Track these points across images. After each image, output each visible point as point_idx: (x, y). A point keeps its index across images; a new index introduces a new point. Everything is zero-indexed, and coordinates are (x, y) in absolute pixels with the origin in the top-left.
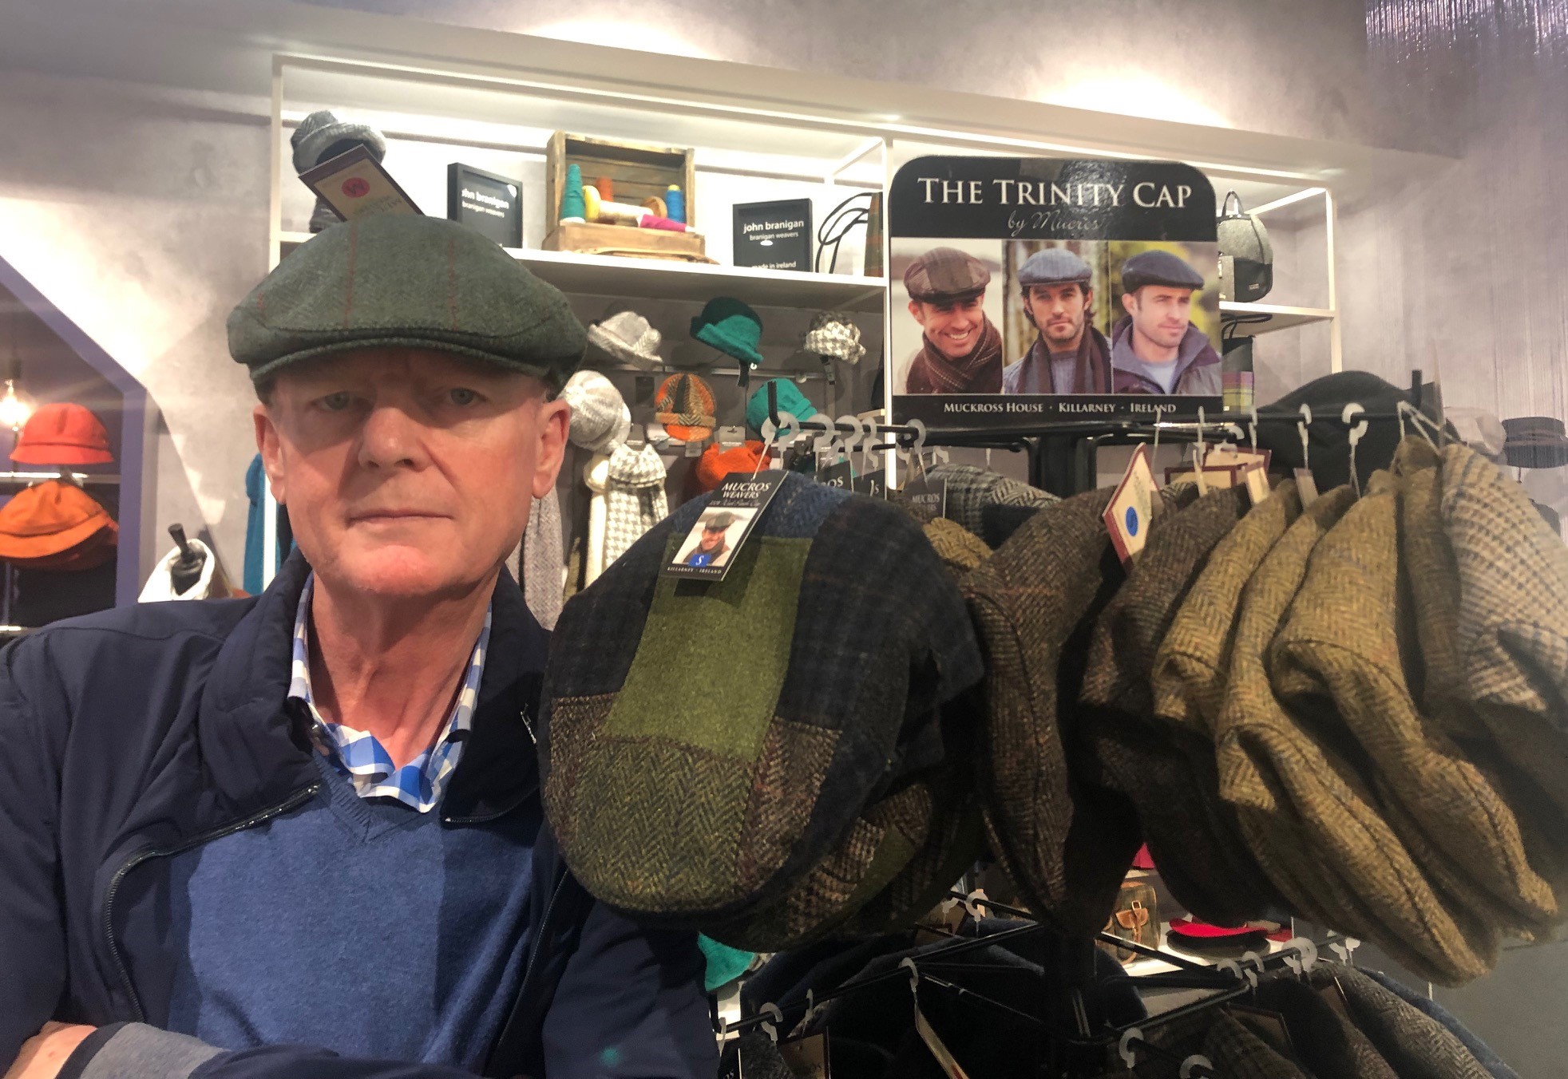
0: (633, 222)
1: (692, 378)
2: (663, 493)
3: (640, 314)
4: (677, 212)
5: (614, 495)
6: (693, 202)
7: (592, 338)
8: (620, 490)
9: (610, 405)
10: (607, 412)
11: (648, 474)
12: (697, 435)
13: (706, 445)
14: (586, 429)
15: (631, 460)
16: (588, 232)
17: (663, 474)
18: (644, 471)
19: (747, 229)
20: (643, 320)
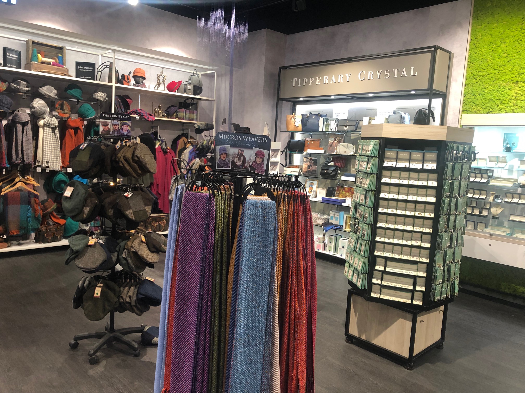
0: (49, 63)
1: (65, 102)
2: (57, 128)
3: (52, 86)
4: (61, 61)
5: (45, 128)
6: (65, 60)
7: (40, 91)
8: (47, 127)
9: (45, 107)
10: (44, 109)
11: (54, 124)
12: (66, 116)
13: (68, 118)
14: (38, 112)
15: (50, 120)
16: (39, 65)
17: (57, 124)
18: (53, 123)
19: (79, 67)
20: (53, 88)
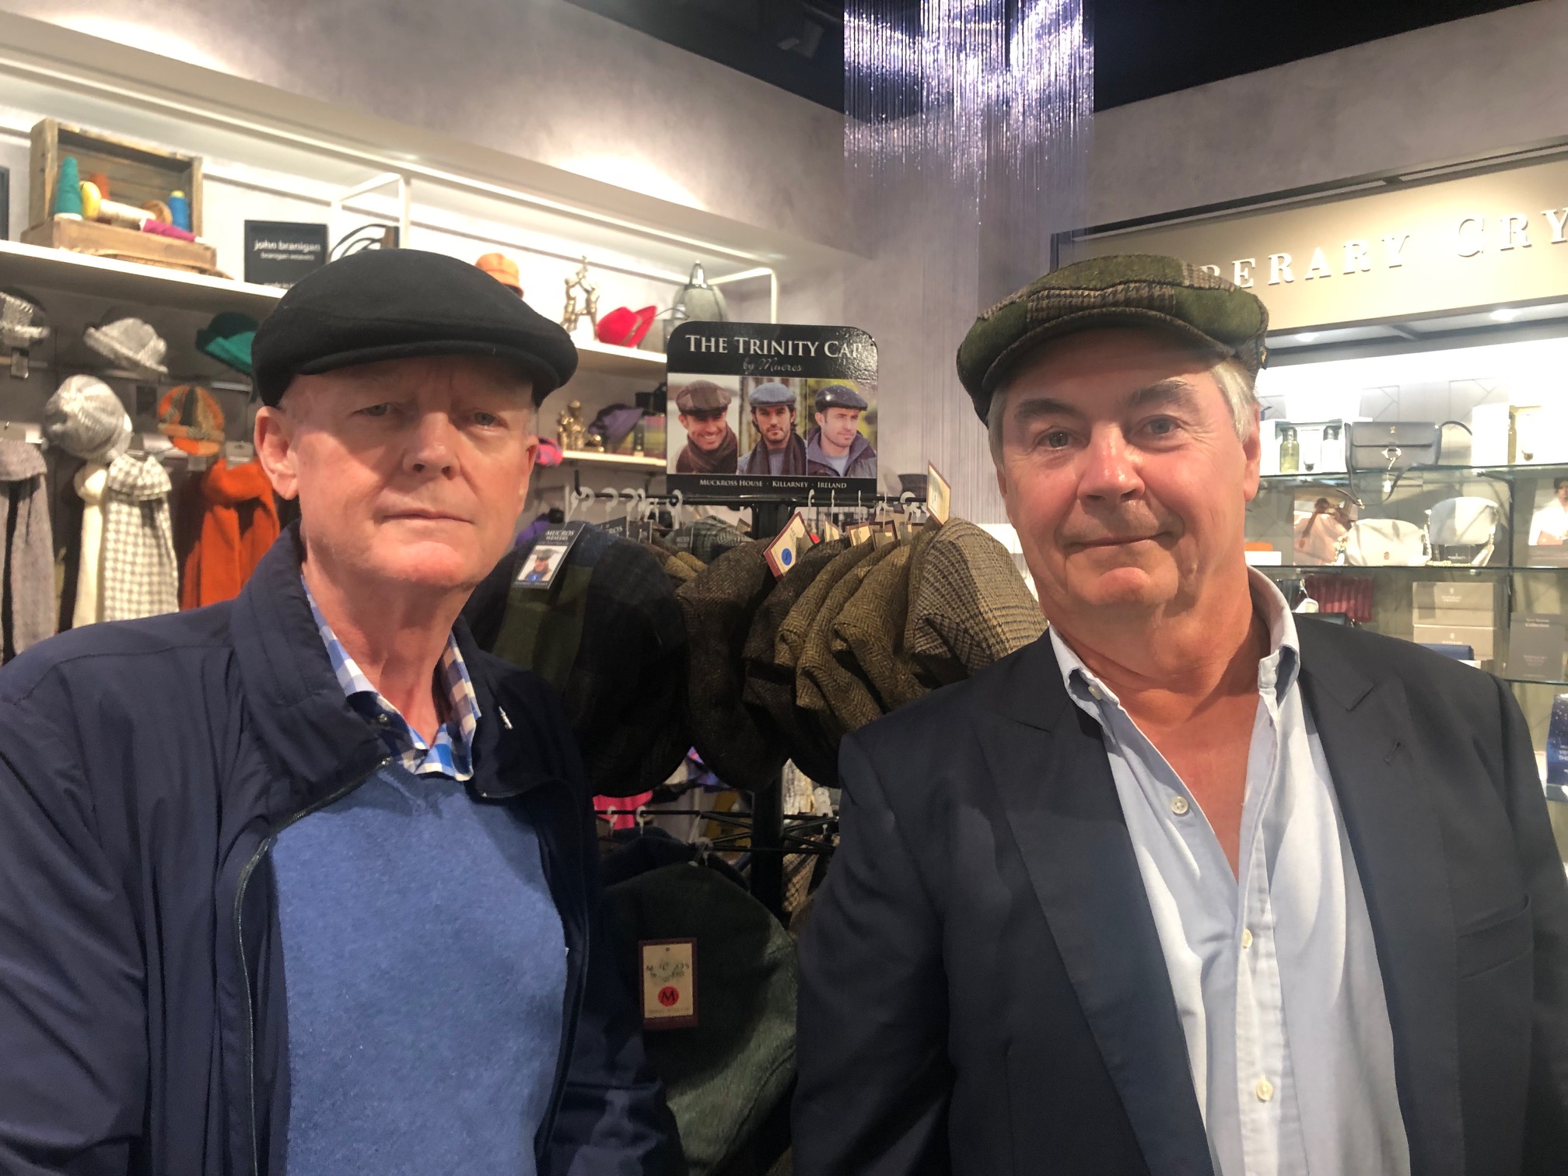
0: (135, 226)
1: (200, 391)
2: (166, 506)
3: (146, 322)
4: (182, 219)
5: (114, 506)
6: (200, 212)
7: (90, 342)
8: (121, 501)
9: (112, 413)
10: (108, 420)
11: (153, 486)
12: (206, 449)
13: (214, 459)
14: (84, 436)
15: (135, 471)
16: (86, 230)
17: (167, 487)
18: (148, 482)
19: (259, 246)
20: (148, 329)
